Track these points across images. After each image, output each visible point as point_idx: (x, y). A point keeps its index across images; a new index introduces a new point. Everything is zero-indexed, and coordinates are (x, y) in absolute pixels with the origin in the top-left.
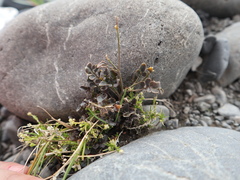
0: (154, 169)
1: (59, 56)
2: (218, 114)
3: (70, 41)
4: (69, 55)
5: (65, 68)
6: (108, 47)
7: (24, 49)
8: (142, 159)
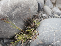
0: (45, 32)
1: (13, 20)
2: (43, 17)
3: (14, 16)
4: (16, 19)
5: (16, 23)
6: (25, 15)
7: (3, 23)
8: (42, 31)
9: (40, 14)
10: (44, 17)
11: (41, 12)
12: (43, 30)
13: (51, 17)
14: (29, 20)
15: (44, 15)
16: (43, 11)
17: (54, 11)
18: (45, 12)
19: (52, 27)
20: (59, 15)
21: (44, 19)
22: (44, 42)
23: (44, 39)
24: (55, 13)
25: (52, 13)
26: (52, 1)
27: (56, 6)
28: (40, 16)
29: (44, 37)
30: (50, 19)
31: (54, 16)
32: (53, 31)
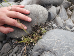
0: (49, 39)
9: (51, 23)
10: (54, 27)
11: (52, 22)
12: (47, 38)
13: (61, 28)
14: (36, 26)
15: (54, 25)
16: (55, 21)
17: (66, 23)
18: (56, 22)
19: (56, 36)
20: (71, 28)
21: (53, 29)
22: (44, 47)
23: (45, 45)
24: (67, 26)
25: (63, 25)
26: (68, 13)
27: (71, 19)
28: (50, 26)
29: (46, 43)
30: (59, 30)
31: (64, 28)
32: (55, 40)
